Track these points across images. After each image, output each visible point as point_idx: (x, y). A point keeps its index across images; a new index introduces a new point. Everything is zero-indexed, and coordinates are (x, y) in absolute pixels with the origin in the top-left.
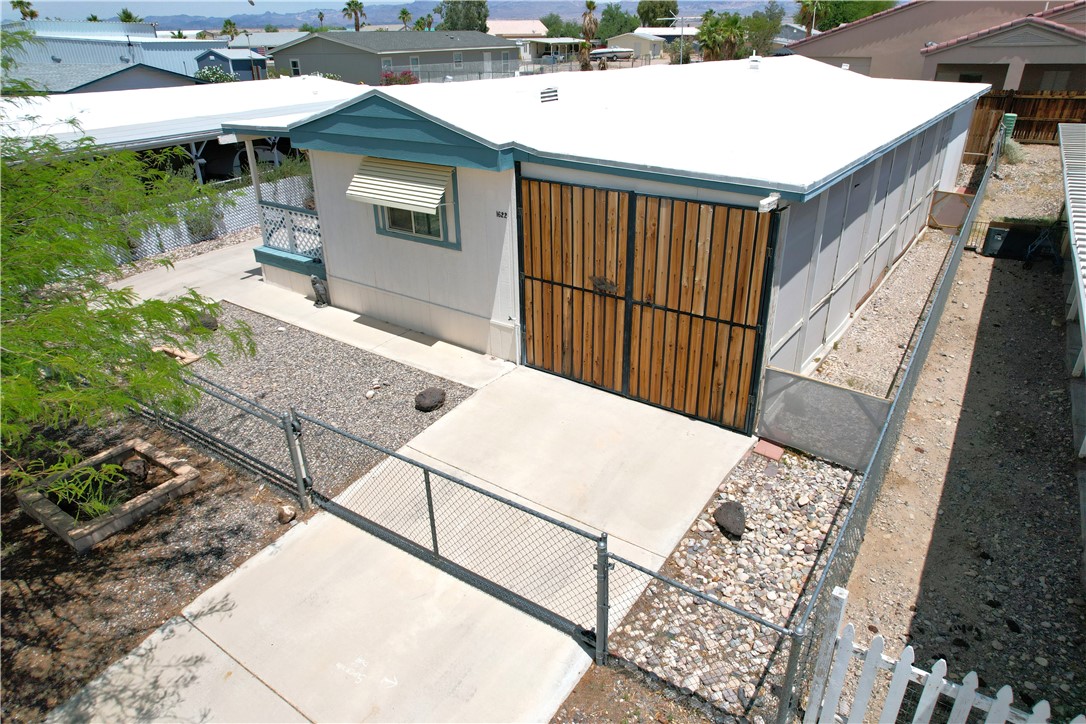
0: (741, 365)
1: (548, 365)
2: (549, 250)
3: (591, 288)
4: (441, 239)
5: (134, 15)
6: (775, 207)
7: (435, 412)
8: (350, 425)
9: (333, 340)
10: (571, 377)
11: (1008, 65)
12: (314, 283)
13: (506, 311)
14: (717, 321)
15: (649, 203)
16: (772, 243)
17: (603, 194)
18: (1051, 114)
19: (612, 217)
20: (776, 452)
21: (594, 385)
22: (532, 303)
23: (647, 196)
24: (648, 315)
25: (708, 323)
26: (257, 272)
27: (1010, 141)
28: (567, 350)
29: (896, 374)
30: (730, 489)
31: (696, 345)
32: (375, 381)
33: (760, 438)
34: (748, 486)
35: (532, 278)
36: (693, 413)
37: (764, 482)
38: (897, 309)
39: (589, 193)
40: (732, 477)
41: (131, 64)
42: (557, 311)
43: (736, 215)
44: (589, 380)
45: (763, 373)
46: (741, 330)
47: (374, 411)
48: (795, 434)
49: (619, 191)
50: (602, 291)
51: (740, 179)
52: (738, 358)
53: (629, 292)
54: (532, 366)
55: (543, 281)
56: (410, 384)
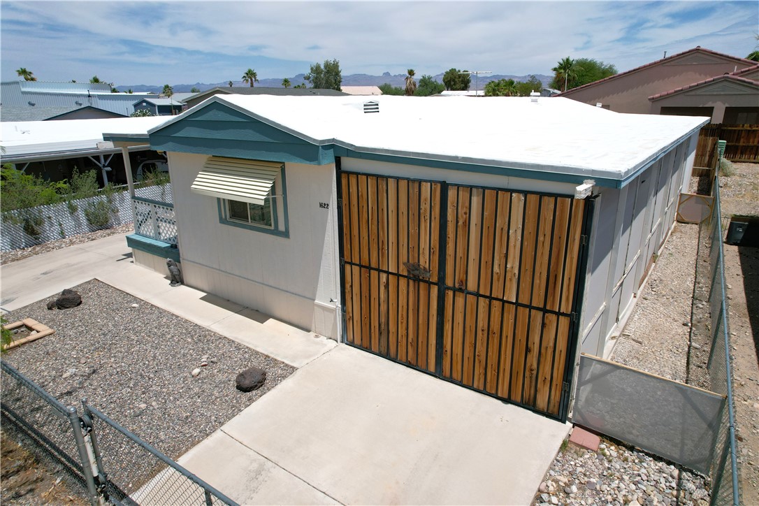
0: (554, 351)
1: (366, 344)
2: (367, 238)
3: (405, 274)
4: (273, 228)
5: (101, 80)
6: (590, 194)
7: (254, 392)
8: (171, 405)
9: (177, 317)
10: (386, 355)
11: (713, 108)
12: (169, 265)
13: (328, 295)
14: (530, 307)
15: (461, 193)
16: (586, 230)
17: (416, 185)
18: (751, 140)
19: (425, 206)
20: (593, 440)
21: (409, 365)
22: (352, 286)
23: (458, 186)
24: (460, 300)
25: (521, 309)
26: (129, 255)
27: (723, 160)
28: (384, 331)
29: (689, 352)
30: (551, 488)
31: (508, 330)
32: (204, 358)
33: (574, 425)
34: (569, 485)
35: (351, 264)
36: (506, 396)
37: (586, 479)
38: (671, 290)
39: (403, 184)
40: (552, 473)
41: (82, 106)
42: (374, 294)
43: (548, 203)
44: (404, 359)
45: (577, 360)
46: (554, 317)
47: (196, 390)
48: (607, 417)
49: (431, 182)
50: (415, 276)
51: (552, 166)
52: (551, 344)
53: (442, 278)
54: (352, 344)
55: (361, 266)
56: (236, 362)
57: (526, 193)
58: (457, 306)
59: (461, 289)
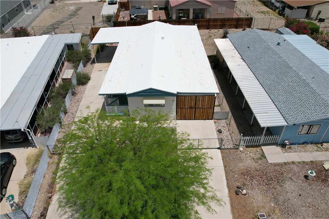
0: (211, 112)
1: (181, 119)
2: (182, 104)
3: (189, 108)
10: (185, 120)
15: (199, 97)
19: (193, 99)
21: (189, 120)
22: (178, 111)
25: (207, 109)
28: (185, 116)
31: (205, 111)
33: (214, 120)
36: (205, 119)
37: (218, 125)
39: (189, 97)
40: (215, 126)
42: (183, 112)
43: (211, 96)
45: (214, 112)
46: (211, 108)
48: (218, 117)
49: (194, 96)
53: (195, 107)
54: (178, 120)
55: (180, 108)
57: (208, 96)
58: (198, 110)
59: (199, 108)
